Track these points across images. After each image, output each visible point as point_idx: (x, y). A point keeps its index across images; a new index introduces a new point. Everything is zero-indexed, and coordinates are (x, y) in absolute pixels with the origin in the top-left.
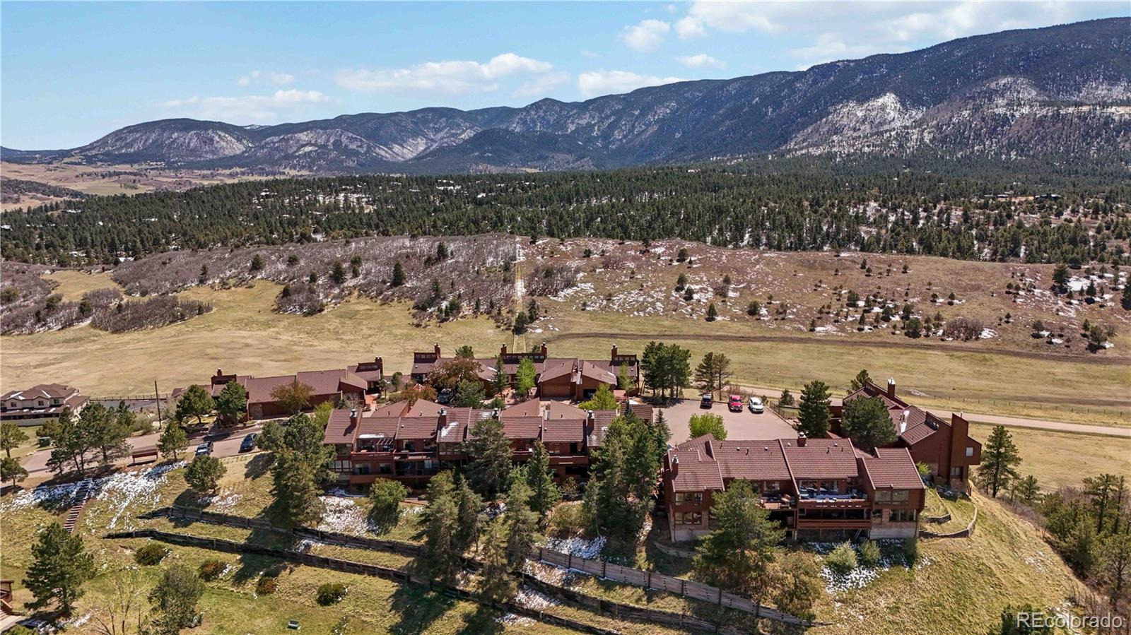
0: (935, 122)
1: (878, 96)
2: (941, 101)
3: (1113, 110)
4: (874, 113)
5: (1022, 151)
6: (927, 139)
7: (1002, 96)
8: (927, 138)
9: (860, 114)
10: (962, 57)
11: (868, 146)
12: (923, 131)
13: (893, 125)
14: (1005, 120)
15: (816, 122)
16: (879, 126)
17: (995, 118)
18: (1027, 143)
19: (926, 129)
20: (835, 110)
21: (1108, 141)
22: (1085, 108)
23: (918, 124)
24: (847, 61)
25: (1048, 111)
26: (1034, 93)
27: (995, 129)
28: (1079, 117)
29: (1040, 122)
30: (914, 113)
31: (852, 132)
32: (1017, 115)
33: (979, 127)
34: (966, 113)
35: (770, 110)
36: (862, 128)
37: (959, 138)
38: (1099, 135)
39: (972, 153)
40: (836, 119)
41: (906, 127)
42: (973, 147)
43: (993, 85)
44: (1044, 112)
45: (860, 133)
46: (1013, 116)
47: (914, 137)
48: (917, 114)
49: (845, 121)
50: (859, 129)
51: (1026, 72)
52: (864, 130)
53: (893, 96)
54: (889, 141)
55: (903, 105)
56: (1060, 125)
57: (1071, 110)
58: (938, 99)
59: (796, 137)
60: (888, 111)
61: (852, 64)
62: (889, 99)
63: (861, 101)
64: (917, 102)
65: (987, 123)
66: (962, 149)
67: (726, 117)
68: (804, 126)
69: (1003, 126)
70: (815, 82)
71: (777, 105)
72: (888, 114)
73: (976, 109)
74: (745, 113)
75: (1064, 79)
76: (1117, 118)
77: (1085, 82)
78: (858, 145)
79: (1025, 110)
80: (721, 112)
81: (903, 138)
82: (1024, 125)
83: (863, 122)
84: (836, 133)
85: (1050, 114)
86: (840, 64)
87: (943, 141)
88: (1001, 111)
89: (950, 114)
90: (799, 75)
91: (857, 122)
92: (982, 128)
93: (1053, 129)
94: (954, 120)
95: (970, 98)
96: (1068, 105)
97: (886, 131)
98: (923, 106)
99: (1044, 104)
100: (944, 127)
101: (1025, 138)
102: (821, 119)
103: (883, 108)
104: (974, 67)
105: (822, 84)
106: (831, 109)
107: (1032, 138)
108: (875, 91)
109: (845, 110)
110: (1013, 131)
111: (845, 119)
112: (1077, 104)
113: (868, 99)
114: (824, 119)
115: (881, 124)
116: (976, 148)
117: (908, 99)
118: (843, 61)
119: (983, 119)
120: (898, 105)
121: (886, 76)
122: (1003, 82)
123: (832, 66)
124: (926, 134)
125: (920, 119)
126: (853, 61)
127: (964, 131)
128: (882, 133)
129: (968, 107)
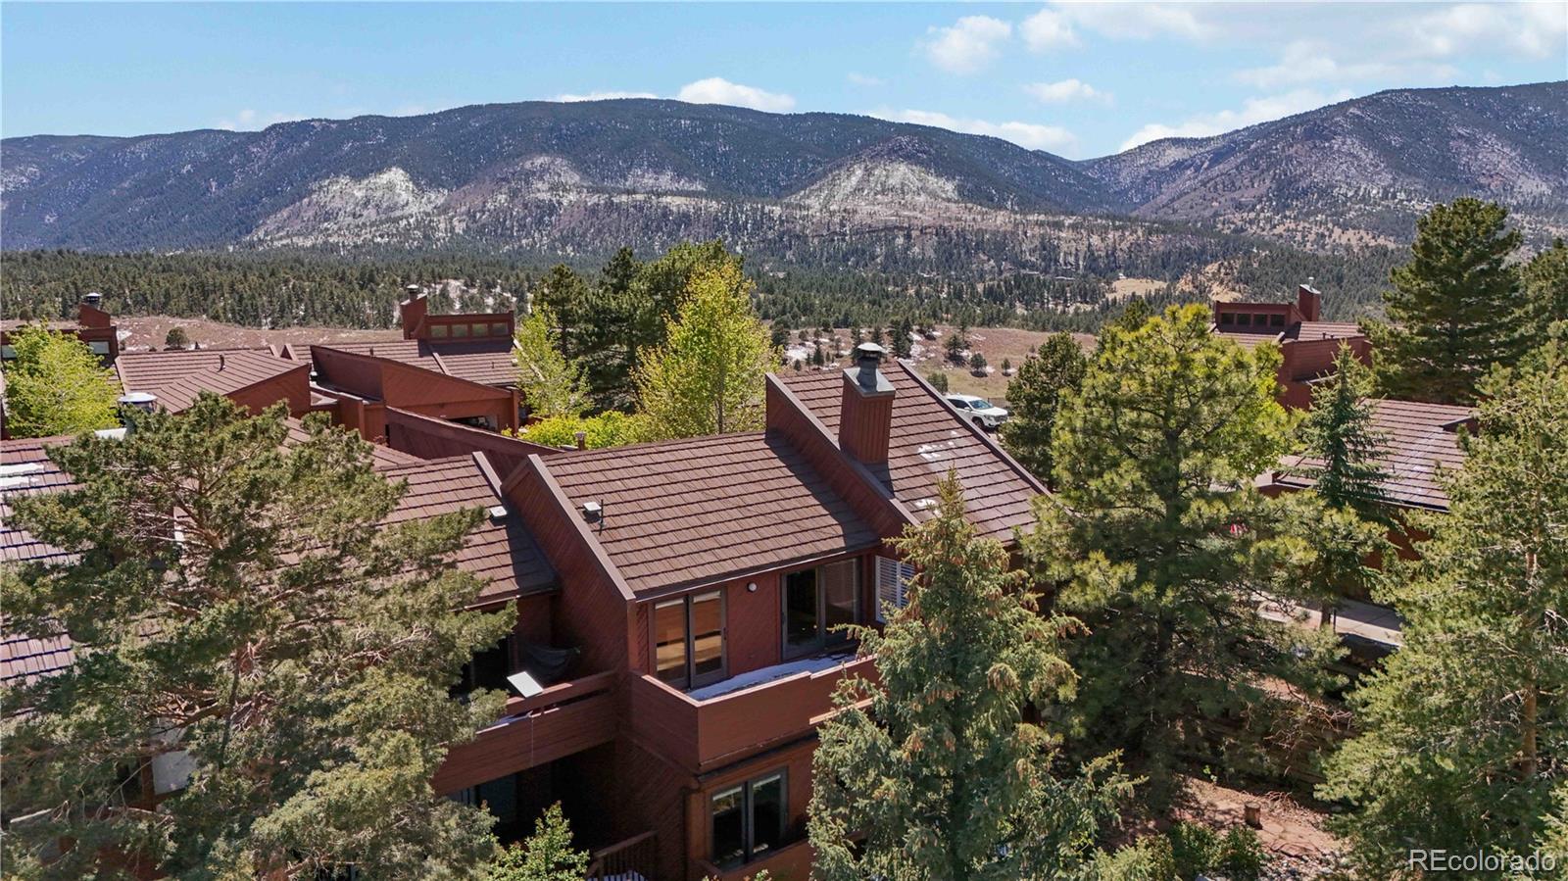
0: (463, 209)
1: (380, 171)
2: (466, 183)
3: (669, 199)
4: (379, 194)
5: (579, 245)
6: (459, 230)
7: (541, 178)
8: (459, 228)
9: (359, 194)
10: (482, 128)
11: (382, 236)
12: (451, 219)
13: (407, 211)
14: (552, 209)
15: (293, 202)
16: (389, 214)
17: (539, 205)
18: (584, 235)
19: (453, 217)
20: (321, 187)
21: (670, 235)
22: (640, 197)
23: (443, 210)
24: (326, 120)
25: (602, 199)
26: (577, 178)
27: (542, 217)
28: (635, 207)
29: (593, 211)
30: (433, 197)
31: (351, 218)
32: (565, 202)
33: (522, 214)
34: (502, 198)
35: (214, 184)
36: (365, 213)
37: (499, 228)
38: (659, 228)
39: (521, 247)
40: (324, 200)
41: (428, 214)
42: (520, 241)
43: (528, 165)
44: (595, 199)
45: (363, 219)
46: (560, 203)
47: (442, 226)
48: (439, 197)
49: (337, 203)
50: (361, 215)
51: (562, 151)
52: (368, 216)
53: (401, 171)
54: (407, 230)
55: (417, 184)
56: (616, 215)
57: (624, 198)
58: (460, 180)
59: (264, 223)
60: (397, 191)
61: (334, 126)
62: (396, 176)
63: (358, 176)
64: (435, 183)
65: (530, 211)
66: (507, 243)
67: (137, 191)
68: (276, 209)
69: (550, 215)
70: (280, 148)
71: (225, 178)
72: (399, 195)
73: (514, 194)
74: (170, 187)
75: (607, 164)
76: (675, 209)
77: (629, 168)
78: (366, 234)
79: (572, 197)
80: (126, 185)
81: (426, 227)
82: (576, 215)
83: (366, 205)
84: (326, 220)
85: (602, 202)
86: (316, 124)
87: (481, 231)
88: (545, 196)
89: (481, 199)
90: (252, 137)
91: (357, 204)
92: (525, 217)
93: (608, 220)
94: (488, 205)
95: (503, 179)
96: (621, 192)
97: (401, 218)
98: (444, 187)
99: (593, 191)
100: (478, 215)
101: (579, 231)
102: (301, 198)
103: (390, 187)
104: (499, 142)
105: (293, 151)
106: (315, 186)
107: (588, 230)
108: (375, 163)
109: (336, 188)
110: (564, 221)
111: (337, 199)
112: (629, 192)
113: (366, 175)
114: (306, 200)
115: (390, 209)
116: (524, 241)
117: (424, 177)
118: (320, 120)
119: (525, 206)
120: (411, 185)
121: (385, 145)
122: (539, 161)
123: (304, 126)
124: (455, 222)
125: (443, 205)
126: (334, 122)
127: (505, 221)
128: (396, 220)
129: (503, 190)
